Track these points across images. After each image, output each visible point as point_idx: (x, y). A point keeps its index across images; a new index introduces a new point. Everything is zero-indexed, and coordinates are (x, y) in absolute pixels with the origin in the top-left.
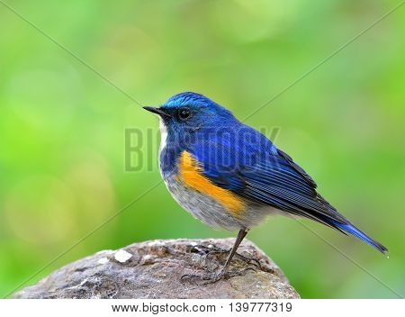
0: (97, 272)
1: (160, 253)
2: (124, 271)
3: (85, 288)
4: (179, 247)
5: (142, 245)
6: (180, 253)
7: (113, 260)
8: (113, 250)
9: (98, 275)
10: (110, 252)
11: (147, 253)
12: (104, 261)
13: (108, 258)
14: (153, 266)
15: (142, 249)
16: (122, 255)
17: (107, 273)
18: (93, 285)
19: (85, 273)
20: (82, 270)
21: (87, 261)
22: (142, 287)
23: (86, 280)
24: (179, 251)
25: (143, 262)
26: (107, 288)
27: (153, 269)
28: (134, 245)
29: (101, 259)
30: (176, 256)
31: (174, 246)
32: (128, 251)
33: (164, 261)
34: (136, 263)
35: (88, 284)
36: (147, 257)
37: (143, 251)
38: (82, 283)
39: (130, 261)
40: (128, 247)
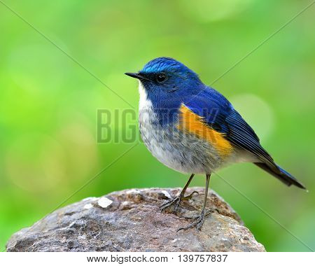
0: (83, 215)
1: (136, 200)
2: (106, 215)
3: (73, 229)
4: (152, 195)
5: (121, 193)
6: (153, 200)
7: (96, 205)
8: (97, 197)
9: (83, 218)
10: (94, 199)
11: (125, 200)
12: (89, 206)
13: (92, 204)
14: (130, 211)
15: (121, 196)
16: (104, 202)
17: (92, 217)
18: (80, 226)
19: (73, 217)
20: (70, 214)
21: (75, 206)
22: (120, 228)
23: (73, 223)
24: (153, 198)
25: (121, 207)
26: (91, 229)
27: (130, 213)
28: (114, 193)
29: (87, 205)
30: (149, 202)
31: (148, 194)
32: (110, 198)
33: (139, 206)
34: (115, 208)
35: (75, 226)
36: (125, 203)
37: (122, 198)
38: (71, 225)
39: (111, 206)
40: (109, 194)
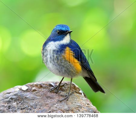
0: (15, 94)
1: (39, 87)
2: (25, 94)
3: (10, 100)
4: (46, 84)
6: (46, 87)
7: (21, 89)
8: (21, 85)
9: (15, 95)
11: (34, 87)
12: (17, 90)
13: (19, 88)
14: (36, 92)
15: (32, 85)
16: (24, 88)
17: (19, 94)
18: (13, 99)
19: (10, 94)
20: (9, 93)
21: (11, 90)
22: (32, 99)
23: (11, 97)
24: (46, 86)
25: (32, 90)
26: (18, 100)
27: (36, 93)
28: (29, 84)
30: (45, 88)
31: (44, 84)
32: (27, 86)
33: (40, 89)
34: (29, 90)
35: (11, 99)
36: (34, 88)
37: (32, 86)
38: (9, 98)
39: (27, 90)
40: (27, 84)
